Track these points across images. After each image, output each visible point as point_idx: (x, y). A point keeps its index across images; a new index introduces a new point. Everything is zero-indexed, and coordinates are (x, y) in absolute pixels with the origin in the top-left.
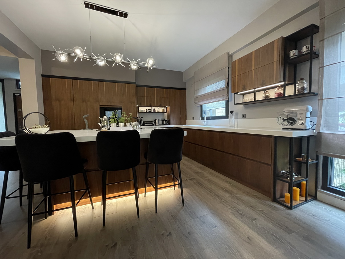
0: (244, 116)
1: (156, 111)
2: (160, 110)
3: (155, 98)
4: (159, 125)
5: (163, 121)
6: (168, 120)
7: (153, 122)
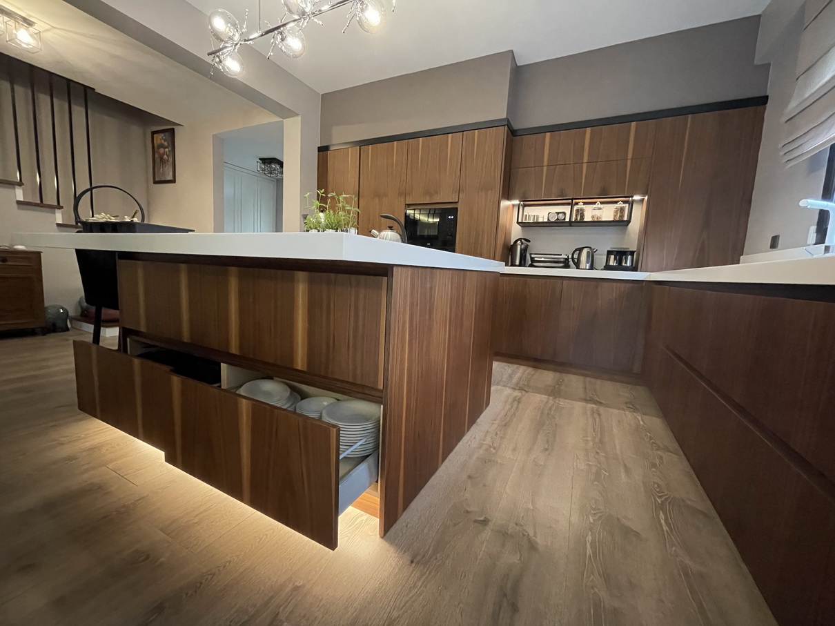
1: (587, 218)
2: (607, 212)
3: (585, 165)
4: (592, 268)
5: (609, 253)
6: (632, 253)
7: (567, 259)
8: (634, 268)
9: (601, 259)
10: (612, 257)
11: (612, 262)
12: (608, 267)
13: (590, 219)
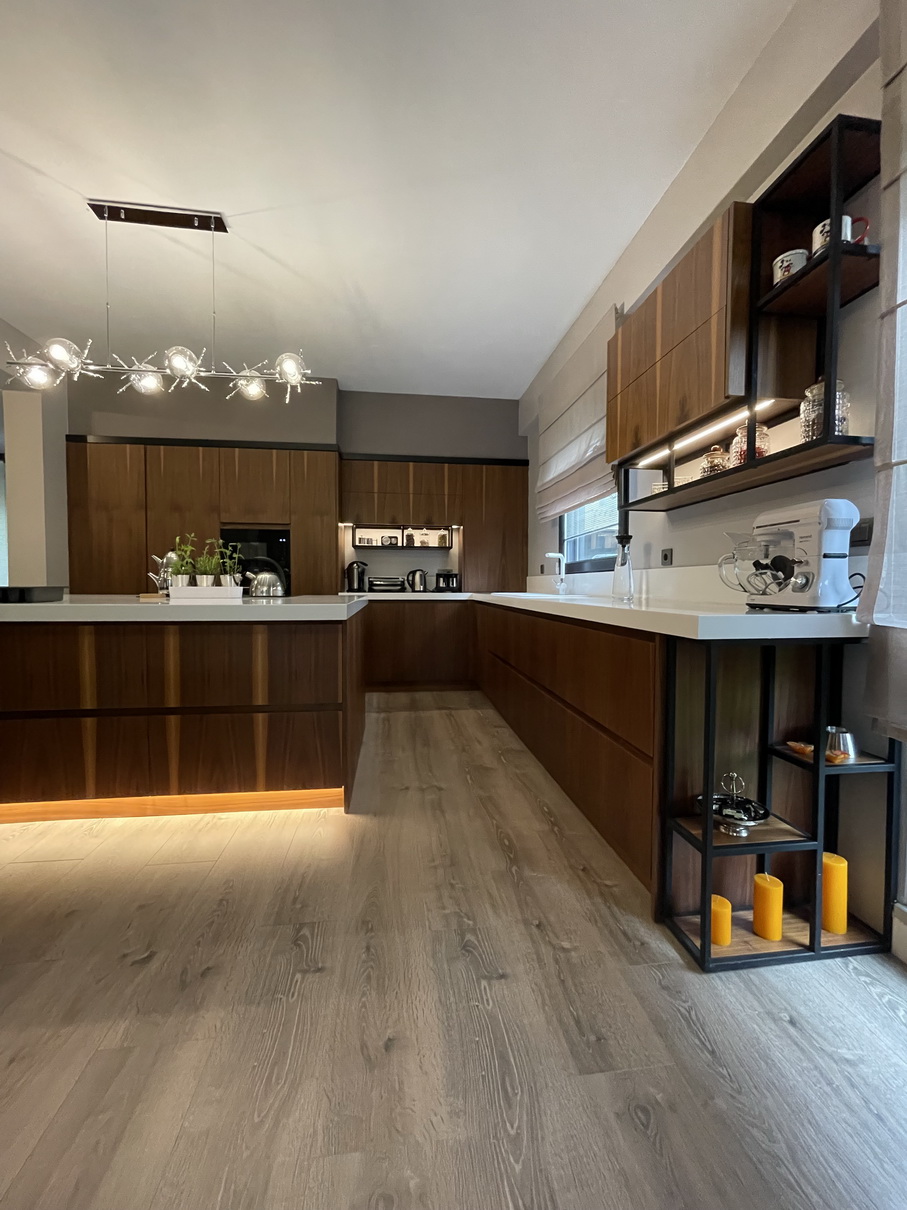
0: (665, 557)
1: (417, 544)
2: (432, 538)
3: (411, 496)
4: (425, 591)
5: (438, 576)
6: (456, 576)
7: (403, 582)
8: (459, 590)
9: (432, 582)
10: (441, 579)
11: (442, 584)
12: (438, 590)
13: (419, 545)
